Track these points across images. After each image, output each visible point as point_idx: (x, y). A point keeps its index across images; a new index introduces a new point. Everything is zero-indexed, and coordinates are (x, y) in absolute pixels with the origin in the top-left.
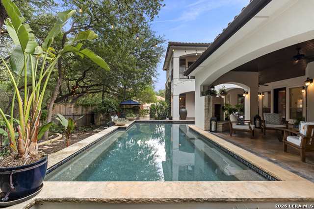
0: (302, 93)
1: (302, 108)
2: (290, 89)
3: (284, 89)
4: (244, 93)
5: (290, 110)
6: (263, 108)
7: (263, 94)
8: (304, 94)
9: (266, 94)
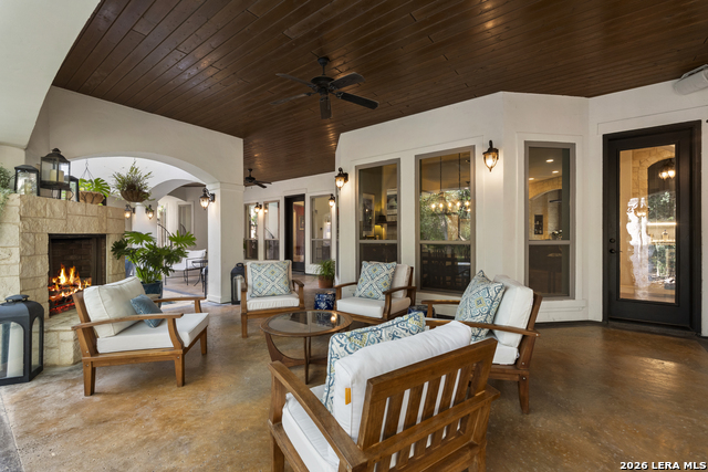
0: (329, 208)
1: (330, 240)
2: (312, 199)
3: (302, 197)
4: (205, 196)
5: (313, 243)
6: (266, 241)
7: (266, 208)
8: (334, 210)
9: (273, 208)
